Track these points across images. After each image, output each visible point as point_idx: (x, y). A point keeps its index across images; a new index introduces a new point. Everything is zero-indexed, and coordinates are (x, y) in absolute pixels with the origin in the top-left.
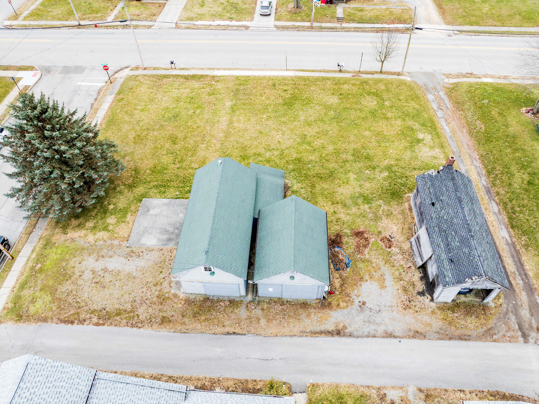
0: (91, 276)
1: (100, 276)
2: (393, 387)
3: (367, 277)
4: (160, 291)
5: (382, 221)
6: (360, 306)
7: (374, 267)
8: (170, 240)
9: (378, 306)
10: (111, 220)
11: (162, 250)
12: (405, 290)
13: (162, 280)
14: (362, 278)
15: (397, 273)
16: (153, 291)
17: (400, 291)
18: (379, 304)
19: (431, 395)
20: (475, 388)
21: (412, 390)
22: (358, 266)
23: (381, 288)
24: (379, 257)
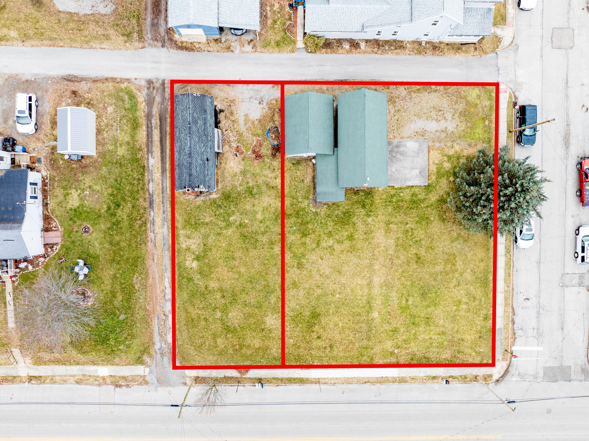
0: (446, 115)
1: (440, 116)
2: (247, 52)
3: (256, 122)
4: (395, 106)
5: (240, 170)
6: (262, 101)
7: (251, 130)
8: (398, 146)
9: (251, 102)
10: (447, 166)
11: (401, 138)
12: (232, 113)
13: (396, 114)
14: (259, 122)
15: (236, 126)
16: (399, 106)
17: (235, 113)
18: (250, 103)
19: (227, 49)
20: (201, 53)
21: (237, 52)
22: (261, 131)
23: (248, 114)
24: (246, 139)
